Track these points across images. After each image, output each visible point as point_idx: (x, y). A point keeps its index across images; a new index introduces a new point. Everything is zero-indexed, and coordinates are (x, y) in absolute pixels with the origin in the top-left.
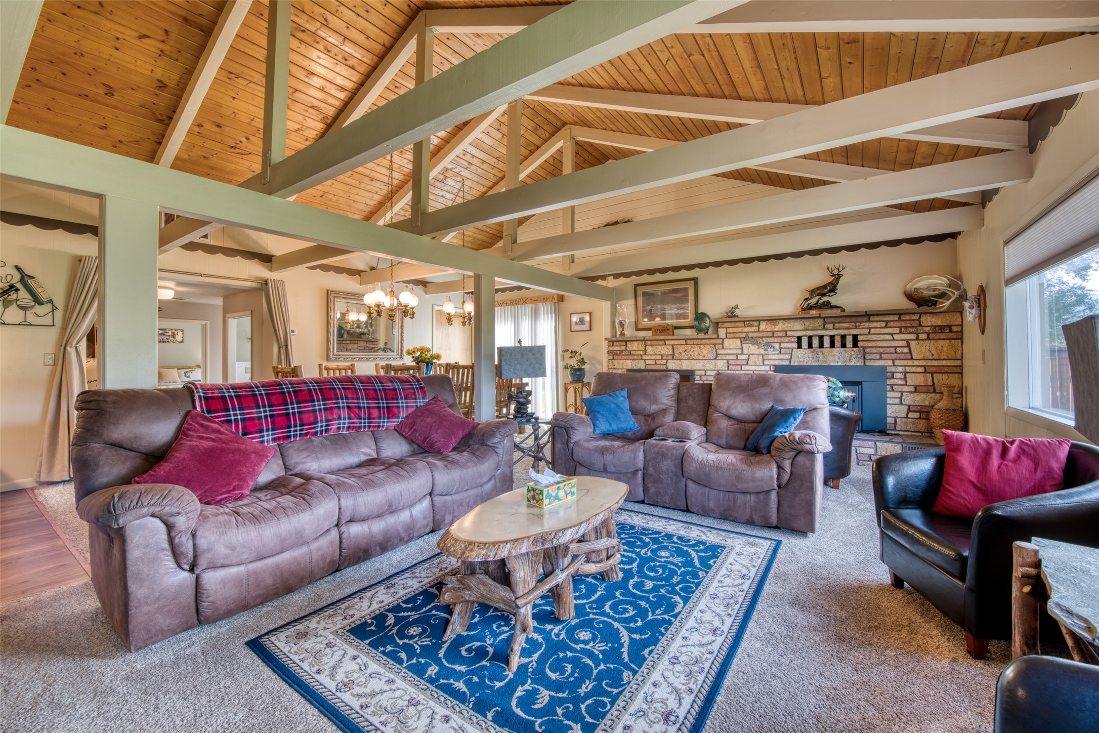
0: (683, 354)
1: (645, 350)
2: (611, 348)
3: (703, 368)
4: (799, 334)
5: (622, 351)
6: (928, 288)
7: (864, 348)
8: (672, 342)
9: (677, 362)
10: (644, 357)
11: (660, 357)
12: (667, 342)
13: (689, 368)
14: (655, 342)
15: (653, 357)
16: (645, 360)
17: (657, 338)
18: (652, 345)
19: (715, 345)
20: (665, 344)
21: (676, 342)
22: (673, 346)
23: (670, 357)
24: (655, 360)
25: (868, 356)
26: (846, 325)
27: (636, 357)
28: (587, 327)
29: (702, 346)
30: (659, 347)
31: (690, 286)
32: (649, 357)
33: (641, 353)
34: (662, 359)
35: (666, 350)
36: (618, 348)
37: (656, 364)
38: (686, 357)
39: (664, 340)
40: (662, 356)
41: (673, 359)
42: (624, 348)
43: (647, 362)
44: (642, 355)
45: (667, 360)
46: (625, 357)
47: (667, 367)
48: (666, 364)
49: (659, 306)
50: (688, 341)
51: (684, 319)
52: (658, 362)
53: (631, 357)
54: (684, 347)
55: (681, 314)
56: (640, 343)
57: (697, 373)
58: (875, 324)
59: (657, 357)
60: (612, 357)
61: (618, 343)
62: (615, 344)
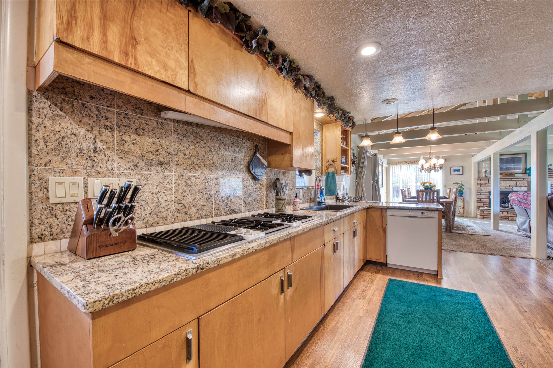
0: (521, 184)
2: (479, 182)
5: (486, 183)
8: (516, 180)
9: (519, 188)
11: (509, 186)
12: (512, 179)
14: (506, 180)
15: (504, 186)
17: (505, 178)
18: (504, 181)
21: (518, 179)
22: (516, 181)
23: (515, 186)
28: (461, 172)
30: (508, 181)
31: (523, 156)
32: (502, 186)
35: (512, 183)
36: (484, 182)
37: (506, 188)
38: (523, 186)
39: (511, 179)
40: (510, 185)
42: (487, 182)
43: (501, 188)
45: (512, 187)
46: (488, 186)
48: (512, 189)
49: (504, 165)
50: (525, 179)
51: (520, 170)
54: (523, 182)
55: (518, 168)
59: (506, 186)
60: (480, 186)
61: (484, 180)
62: (482, 180)
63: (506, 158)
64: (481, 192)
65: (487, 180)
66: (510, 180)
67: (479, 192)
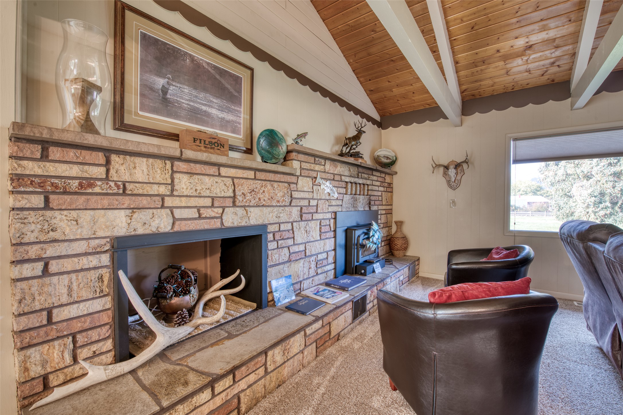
0: (249, 197)
1: (172, 184)
3: (276, 220)
4: (347, 179)
5: (90, 182)
6: (384, 157)
7: (370, 195)
8: (232, 172)
9: (240, 211)
10: (169, 202)
11: (208, 202)
12: (224, 171)
13: (260, 222)
14: (198, 168)
15: (193, 202)
16: (171, 209)
17: (195, 157)
18: (191, 174)
19: (289, 183)
20: (219, 175)
21: (240, 173)
22: (233, 178)
23: (229, 202)
24: (199, 208)
25: (372, 203)
26: (366, 176)
27: (144, 202)
29: (276, 185)
30: (206, 179)
31: (245, 77)
32: (184, 202)
33: (163, 190)
34: (213, 206)
35: (222, 187)
36: (75, 171)
37: (200, 217)
39: (219, 165)
40: (213, 199)
41: (234, 205)
42: (100, 172)
43: (178, 213)
44: (163, 198)
45: (224, 208)
46: (106, 201)
47: (222, 223)
48: (221, 217)
50: (259, 175)
51: (234, 132)
52: (206, 213)
53: (127, 201)
54: (252, 184)
55: (228, 122)
56: (158, 163)
57: (271, 229)
58: (375, 178)
59: (201, 202)
60: (38, 201)
61: (71, 154)
62: (55, 153)
63: (192, 59)
64: (51, 251)
65: (100, 158)
66: (213, 170)
67: (33, 251)
